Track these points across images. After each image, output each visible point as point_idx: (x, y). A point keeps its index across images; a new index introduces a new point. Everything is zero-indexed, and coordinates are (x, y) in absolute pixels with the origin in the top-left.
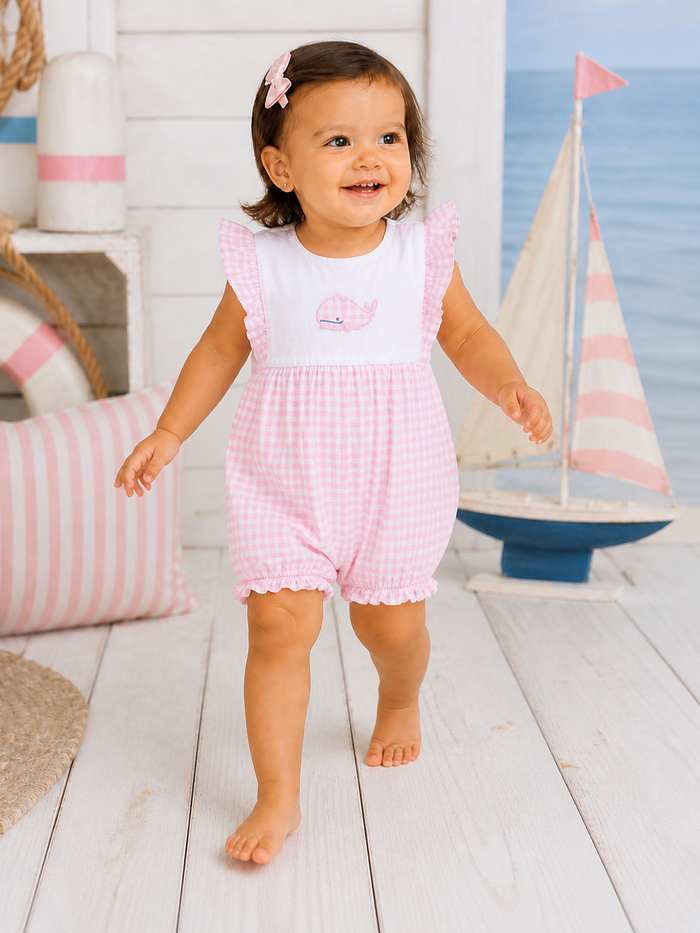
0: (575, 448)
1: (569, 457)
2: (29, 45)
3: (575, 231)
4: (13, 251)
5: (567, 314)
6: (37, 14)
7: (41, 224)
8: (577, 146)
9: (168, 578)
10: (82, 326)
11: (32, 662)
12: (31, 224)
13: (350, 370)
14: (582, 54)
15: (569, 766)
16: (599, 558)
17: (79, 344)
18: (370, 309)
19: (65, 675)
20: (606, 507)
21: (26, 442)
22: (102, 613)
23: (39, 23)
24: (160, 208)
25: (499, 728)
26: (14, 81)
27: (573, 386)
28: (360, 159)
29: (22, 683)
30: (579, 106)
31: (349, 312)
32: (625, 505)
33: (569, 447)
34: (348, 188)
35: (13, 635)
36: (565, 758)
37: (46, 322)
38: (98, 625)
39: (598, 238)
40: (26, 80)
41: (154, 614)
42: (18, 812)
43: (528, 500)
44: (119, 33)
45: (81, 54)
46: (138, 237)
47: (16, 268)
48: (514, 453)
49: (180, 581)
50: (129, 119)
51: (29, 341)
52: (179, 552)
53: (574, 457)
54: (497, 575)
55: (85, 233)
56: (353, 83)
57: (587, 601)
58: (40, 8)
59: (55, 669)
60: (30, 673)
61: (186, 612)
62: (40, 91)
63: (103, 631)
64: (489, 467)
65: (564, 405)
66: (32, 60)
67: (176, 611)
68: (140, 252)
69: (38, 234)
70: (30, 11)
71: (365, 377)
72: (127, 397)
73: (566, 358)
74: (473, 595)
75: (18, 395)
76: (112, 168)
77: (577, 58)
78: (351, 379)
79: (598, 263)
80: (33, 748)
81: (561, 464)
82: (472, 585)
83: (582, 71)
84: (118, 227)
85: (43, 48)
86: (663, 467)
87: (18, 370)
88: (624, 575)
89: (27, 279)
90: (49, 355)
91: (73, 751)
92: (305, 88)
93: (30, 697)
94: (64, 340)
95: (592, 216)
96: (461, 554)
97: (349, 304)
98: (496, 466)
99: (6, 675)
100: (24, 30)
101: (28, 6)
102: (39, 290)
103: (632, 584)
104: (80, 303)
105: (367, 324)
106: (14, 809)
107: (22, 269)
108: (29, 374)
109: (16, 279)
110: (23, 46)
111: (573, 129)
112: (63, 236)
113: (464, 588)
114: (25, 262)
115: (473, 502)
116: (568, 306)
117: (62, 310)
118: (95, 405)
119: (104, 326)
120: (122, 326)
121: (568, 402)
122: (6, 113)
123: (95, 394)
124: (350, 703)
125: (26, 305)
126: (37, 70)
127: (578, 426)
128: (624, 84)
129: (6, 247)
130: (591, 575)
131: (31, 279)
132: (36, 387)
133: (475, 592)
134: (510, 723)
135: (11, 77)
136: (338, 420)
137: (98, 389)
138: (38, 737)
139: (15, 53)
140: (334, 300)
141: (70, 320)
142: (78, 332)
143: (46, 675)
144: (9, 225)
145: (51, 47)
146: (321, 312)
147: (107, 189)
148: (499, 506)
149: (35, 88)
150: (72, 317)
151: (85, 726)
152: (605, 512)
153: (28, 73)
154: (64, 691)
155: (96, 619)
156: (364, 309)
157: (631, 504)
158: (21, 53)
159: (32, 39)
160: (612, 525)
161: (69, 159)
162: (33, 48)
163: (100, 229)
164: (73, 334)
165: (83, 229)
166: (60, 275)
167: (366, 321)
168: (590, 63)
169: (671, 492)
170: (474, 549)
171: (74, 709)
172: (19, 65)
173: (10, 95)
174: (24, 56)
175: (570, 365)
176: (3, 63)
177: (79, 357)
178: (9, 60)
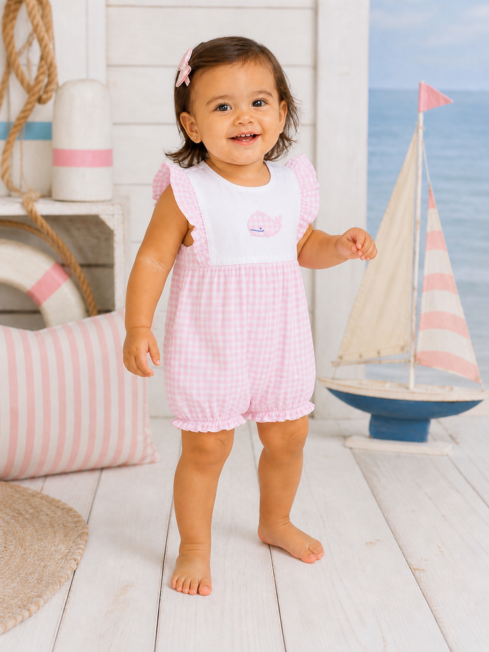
0: (419, 350)
1: (415, 356)
2: (47, 72)
3: (419, 202)
4: (36, 213)
5: (414, 259)
6: (52, 52)
7: (54, 196)
8: (420, 143)
9: (140, 438)
10: (82, 266)
11: (48, 496)
12: (48, 195)
14: (423, 82)
15: (419, 570)
16: (435, 426)
17: (79, 278)
18: (279, 222)
19: (71, 504)
20: (439, 391)
22: (94, 462)
23: (53, 58)
24: (135, 185)
25: (371, 543)
26: (36, 96)
27: (417, 308)
28: (238, 118)
29: (42, 511)
30: (421, 116)
32: (452, 389)
33: (415, 350)
34: (233, 139)
35: (33, 478)
36: (415, 564)
37: (58, 262)
38: (93, 470)
39: (434, 207)
40: (44, 97)
41: (130, 463)
42: (41, 601)
43: (388, 386)
44: (108, 66)
45: (83, 81)
46: (121, 205)
47: (38, 226)
48: (379, 353)
49: (149, 441)
50: (115, 124)
51: (47, 273)
52: (148, 419)
53: (418, 356)
54: (366, 436)
55: (85, 202)
56: (230, 66)
57: (428, 455)
58: (54, 48)
59: (63, 500)
60: (47, 504)
61: (152, 462)
62: (55, 104)
63: (96, 474)
64: (359, 363)
65: (412, 321)
66: (49, 83)
67: (148, 460)
68: (123, 215)
69: (53, 202)
70: (47, 49)
72: (113, 313)
73: (413, 288)
74: (349, 450)
75: (37, 312)
76: (104, 158)
77: (420, 85)
79: (434, 222)
81: (409, 361)
82: (349, 443)
83: (424, 95)
84: (108, 197)
85: (56, 75)
86: (476, 364)
87: (38, 295)
88: (451, 437)
89: (46, 233)
90: (59, 285)
91: (79, 558)
92: (200, 72)
94: (70, 275)
95: (430, 191)
96: (340, 422)
97: (266, 217)
98: (366, 362)
99: (30, 505)
100: (43, 63)
101: (46, 46)
102: (53, 240)
103: (457, 443)
104: (80, 250)
106: (39, 599)
107: (42, 227)
108: (46, 298)
109: (38, 233)
110: (43, 73)
111: (417, 132)
112: (70, 204)
113: (345, 446)
114: (44, 222)
115: (349, 387)
116: (414, 253)
117: (68, 254)
118: (88, 320)
119: (97, 266)
120: (110, 266)
121: (414, 318)
122: (30, 119)
123: (88, 313)
125: (45, 250)
126: (52, 90)
127: (421, 335)
128: (450, 102)
129: (31, 211)
130: (429, 437)
131: (48, 234)
132: (49, 307)
133: (351, 448)
134: (378, 541)
135: (34, 95)
137: (91, 309)
139: (37, 78)
140: (256, 215)
141: (73, 261)
142: (79, 269)
144: (34, 195)
145: (62, 77)
147: (100, 172)
148: (367, 389)
149: (50, 103)
150: (75, 259)
151: (86, 541)
152: (438, 394)
153: (46, 92)
154: (70, 516)
155: (89, 466)
156: (275, 221)
157: (455, 388)
158: (41, 78)
159: (49, 69)
160: (444, 403)
161: (75, 152)
162: (49, 76)
163: (95, 199)
164: (75, 271)
165: (84, 199)
166: (68, 231)
167: (277, 230)
168: (428, 87)
169: (481, 381)
170: (348, 419)
171: (78, 529)
172: (40, 86)
173: (33, 107)
174: (43, 80)
175: (416, 294)
176: (28, 85)
177: (78, 286)
178: (32, 83)
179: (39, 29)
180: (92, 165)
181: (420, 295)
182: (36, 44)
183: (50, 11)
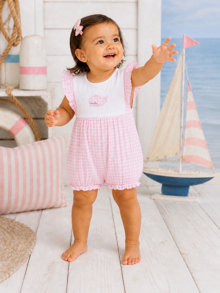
0: (184, 155)
1: (182, 158)
2: (17, 32)
3: (183, 89)
4: (12, 96)
5: (181, 114)
6: (19, 23)
7: (21, 88)
8: (184, 62)
9: (60, 196)
11: (18, 222)
12: (18, 87)
13: (99, 119)
14: (185, 35)
15: (184, 254)
16: (191, 189)
17: (32, 124)
18: (105, 99)
19: (28, 226)
20: (193, 173)
21: (16, 154)
22: (39, 206)
23: (20, 26)
24: (57, 82)
25: (163, 242)
26: (12, 43)
27: (183, 136)
28: (108, 46)
29: (15, 228)
30: (184, 50)
31: (99, 100)
32: (199, 172)
33: (182, 155)
34: (105, 57)
35: (11, 213)
36: (183, 251)
37: (22, 117)
38: (38, 210)
39: (191, 91)
40: (16, 43)
41: (55, 207)
42: (15, 270)
43: (170, 171)
44: (45, 29)
45: (33, 36)
46: (51, 91)
47: (13, 101)
48: (165, 156)
49: (64, 196)
50: (48, 55)
51: (17, 123)
52: (63, 187)
53: (184, 157)
54: (160, 194)
57: (188, 202)
58: (20, 21)
59: (25, 224)
60: (17, 225)
61: (66, 206)
62: (21, 46)
63: (40, 212)
64: (157, 161)
65: (180, 142)
66: (18, 37)
67: (63, 205)
68: (52, 96)
69: (20, 91)
70: (17, 22)
71: (104, 121)
72: (48, 140)
73: (181, 127)
74: (153, 200)
75: (13, 139)
76: (43, 71)
77: (184, 36)
78: (99, 122)
79: (190, 98)
80: (19, 249)
81: (180, 160)
82: (153, 197)
83: (185, 40)
84: (45, 88)
85: (21, 33)
86: (211, 161)
87: (14, 132)
88: (199, 193)
89: (17, 104)
90: (23, 128)
91: (32, 250)
93: (18, 233)
94: (28, 123)
95: (189, 84)
96: (149, 187)
97: (99, 97)
98: (160, 160)
99: (10, 226)
100: (15, 28)
101: (16, 20)
102: (20, 107)
103: (201, 196)
104: (33, 111)
105: (104, 104)
106: (13, 269)
107: (15, 101)
108: (17, 133)
109: (13, 104)
110: (15, 32)
111: (182, 57)
112: (28, 91)
113: (151, 198)
114: (16, 99)
115: (153, 171)
116: (181, 111)
117: (27, 114)
118: (36, 142)
119: (40, 119)
121: (182, 140)
122: (10, 53)
123: (36, 139)
124: (117, 234)
125: (16, 112)
126: (19, 40)
127: (185, 148)
128: (198, 44)
129: (10, 94)
130: (189, 194)
132: (19, 137)
133: (154, 199)
134: (166, 241)
136: (96, 135)
138: (20, 246)
140: (94, 96)
141: (30, 116)
142: (32, 120)
143: (22, 226)
144: (11, 88)
145: (24, 34)
146: (90, 100)
147: (41, 77)
148: (161, 173)
149: (19, 46)
151: (35, 242)
152: (193, 175)
153: (17, 41)
154: (28, 231)
155: (37, 208)
156: (104, 99)
157: (201, 172)
158: (14, 35)
159: (18, 31)
160: (195, 178)
161: (30, 68)
162: (18, 33)
163: (39, 89)
164: (30, 121)
165: (34, 89)
166: (27, 103)
167: (104, 103)
168: (187, 37)
169: (213, 168)
170: (153, 186)
171: (32, 237)
172: (13, 39)
173: (11, 48)
174: (15, 36)
175: (182, 129)
176: (9, 38)
177: (32, 128)
178: (10, 37)
179: (13, 12)
180: (37, 74)
181: (184, 131)
182: (12, 19)
183: (19, 4)
